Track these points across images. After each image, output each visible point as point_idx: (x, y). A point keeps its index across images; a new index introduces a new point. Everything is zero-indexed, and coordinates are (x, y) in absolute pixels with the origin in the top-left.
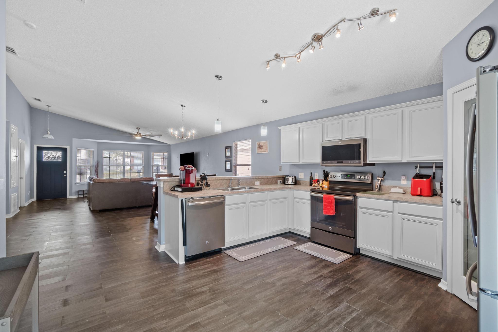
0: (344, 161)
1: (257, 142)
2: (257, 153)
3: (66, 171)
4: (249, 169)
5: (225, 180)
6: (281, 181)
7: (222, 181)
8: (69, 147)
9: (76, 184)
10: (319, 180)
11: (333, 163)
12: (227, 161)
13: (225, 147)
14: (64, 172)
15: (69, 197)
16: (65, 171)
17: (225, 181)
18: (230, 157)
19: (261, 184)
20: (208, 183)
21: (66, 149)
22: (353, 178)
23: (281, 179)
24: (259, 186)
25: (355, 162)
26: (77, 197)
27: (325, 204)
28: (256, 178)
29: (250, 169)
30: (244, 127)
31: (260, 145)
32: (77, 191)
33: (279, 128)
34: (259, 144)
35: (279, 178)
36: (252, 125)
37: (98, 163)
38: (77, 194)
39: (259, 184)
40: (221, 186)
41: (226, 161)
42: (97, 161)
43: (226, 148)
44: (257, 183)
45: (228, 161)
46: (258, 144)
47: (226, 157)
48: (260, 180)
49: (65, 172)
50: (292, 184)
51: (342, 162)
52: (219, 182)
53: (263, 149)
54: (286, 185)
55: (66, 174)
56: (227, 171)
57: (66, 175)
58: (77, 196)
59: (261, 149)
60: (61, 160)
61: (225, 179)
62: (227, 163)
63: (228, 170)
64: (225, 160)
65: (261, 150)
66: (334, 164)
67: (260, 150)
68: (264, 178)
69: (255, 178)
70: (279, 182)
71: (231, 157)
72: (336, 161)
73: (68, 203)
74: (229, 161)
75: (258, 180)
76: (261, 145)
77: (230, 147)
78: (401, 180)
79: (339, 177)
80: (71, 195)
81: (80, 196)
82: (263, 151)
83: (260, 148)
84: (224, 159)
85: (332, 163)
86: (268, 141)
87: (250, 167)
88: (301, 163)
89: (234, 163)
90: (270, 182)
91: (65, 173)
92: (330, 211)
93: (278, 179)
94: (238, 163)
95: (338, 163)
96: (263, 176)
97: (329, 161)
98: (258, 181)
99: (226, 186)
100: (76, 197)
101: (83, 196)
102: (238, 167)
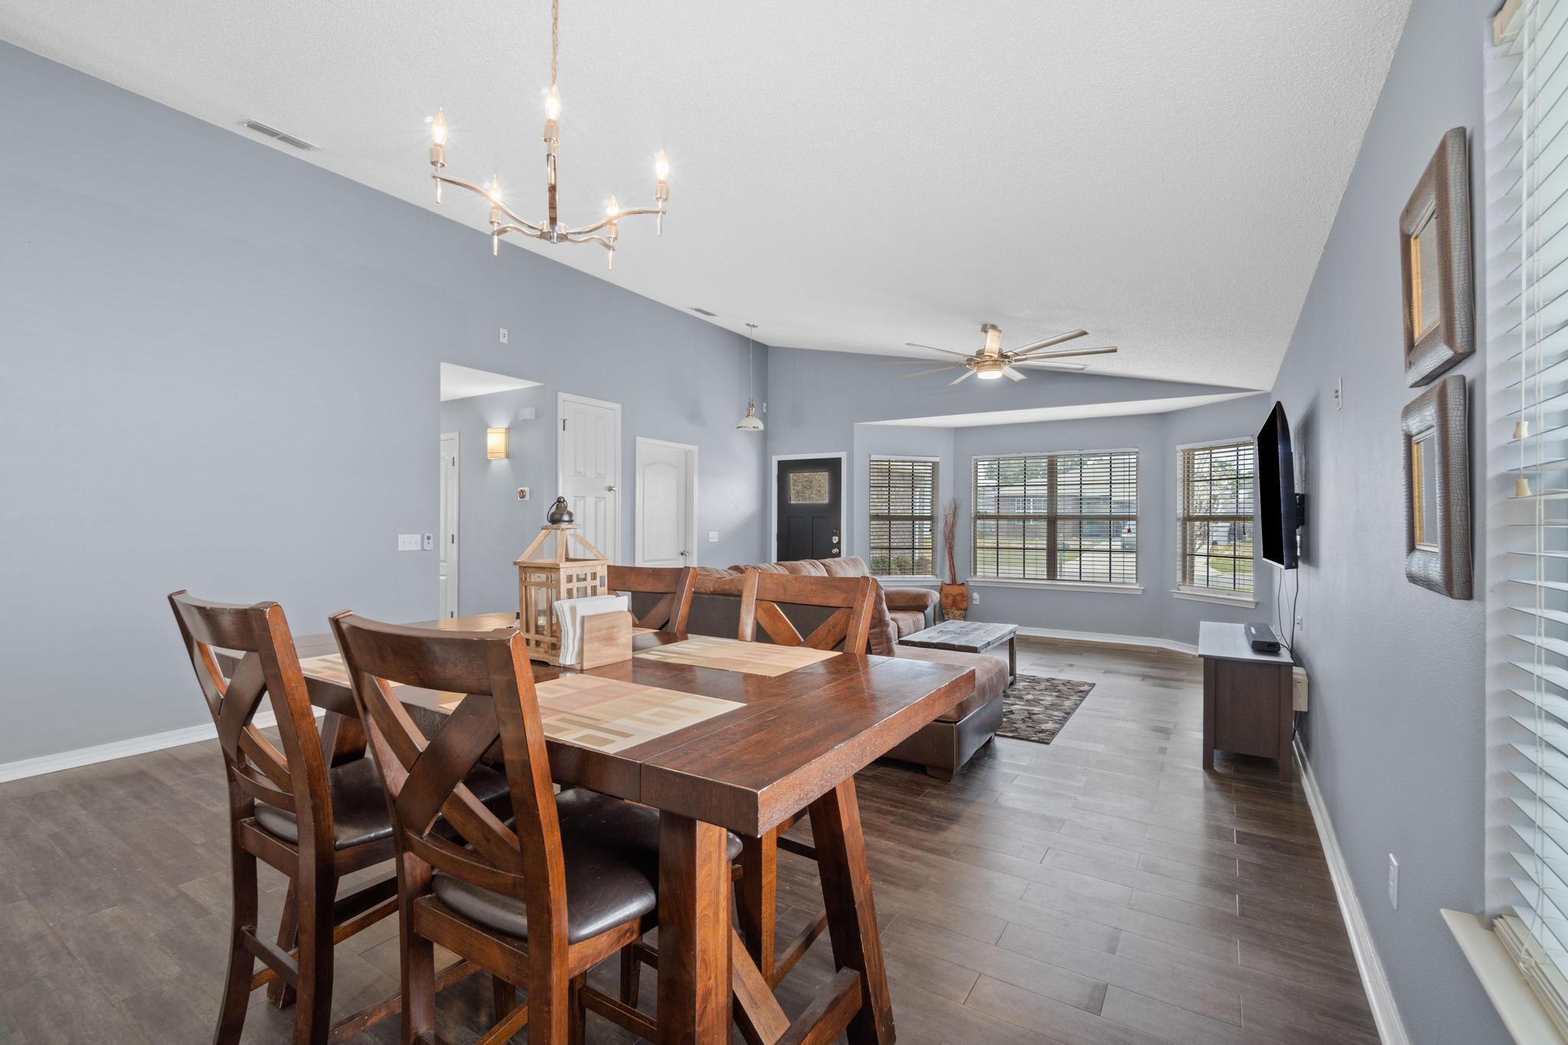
3: (837, 538)
8: (845, 453)
14: (832, 539)
21: (839, 460)
37: (955, 510)
42: (954, 501)
49: (835, 540)
55: (838, 545)
57: (837, 550)
60: (827, 500)
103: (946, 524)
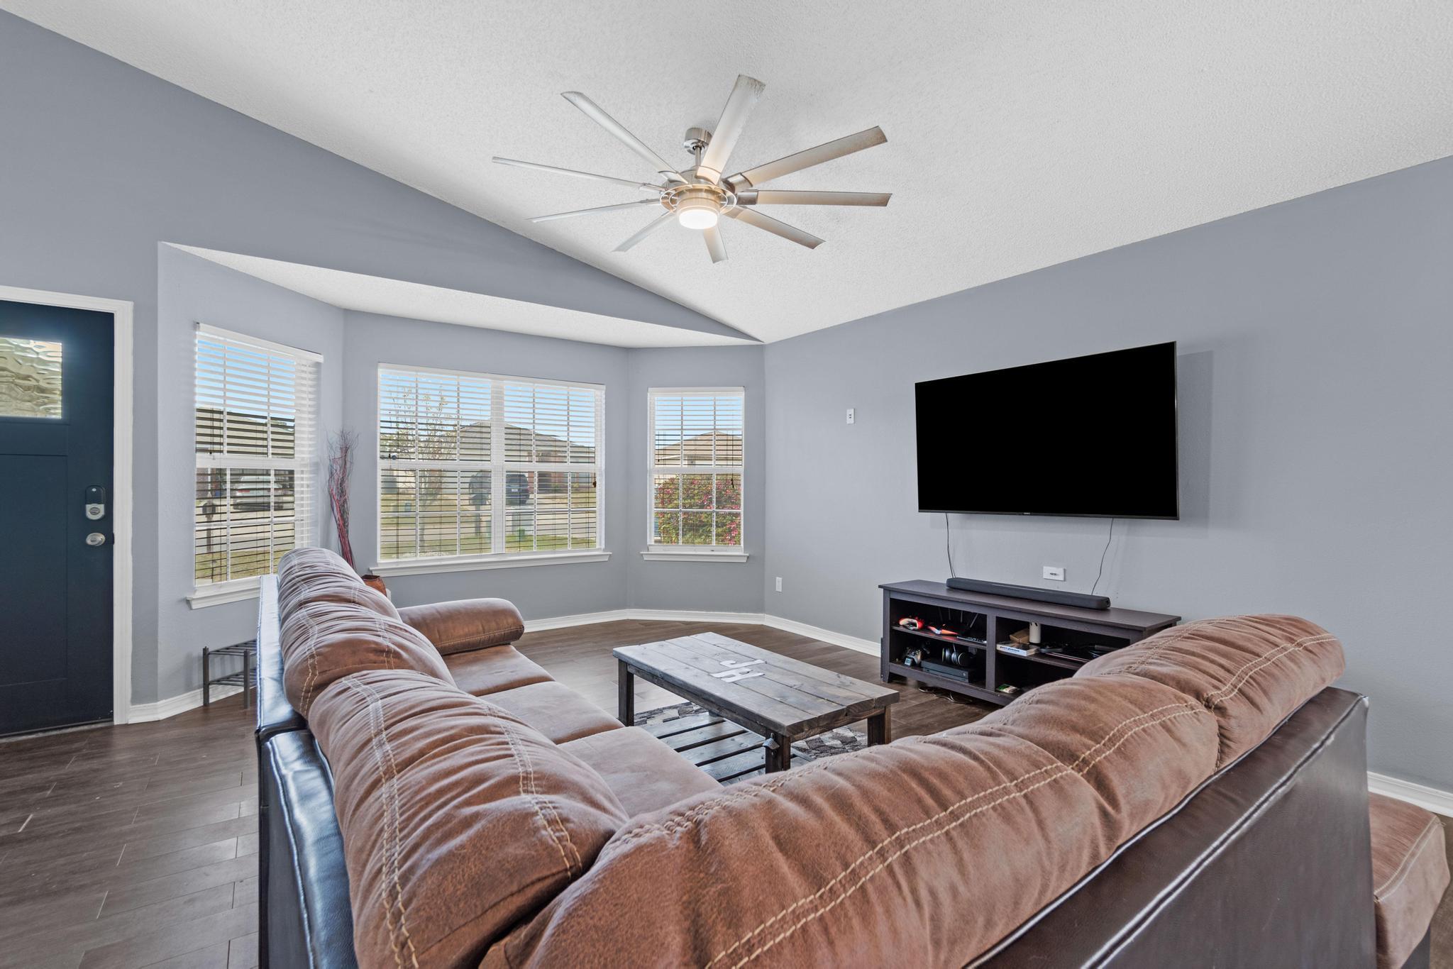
3: (101, 507)
9: (188, 602)
14: (82, 510)
15: (126, 711)
16: (89, 507)
21: (108, 319)
26: (200, 703)
32: (201, 653)
38: (198, 678)
49: (94, 511)
55: (106, 525)
57: (100, 538)
58: (199, 693)
60: (59, 417)
73: (121, 754)
80: (141, 695)
81: (219, 694)
91: (90, 516)
100: (190, 702)
101: (241, 690)
103: (332, 475)
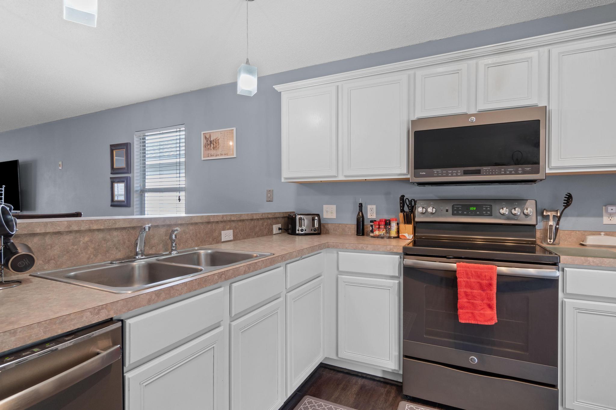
0: (485, 168)
1: (202, 133)
2: (203, 159)
4: (179, 200)
5: (116, 229)
6: (280, 226)
7: (100, 235)
10: (390, 221)
11: (450, 175)
12: (117, 180)
13: (111, 146)
17: (115, 233)
18: (126, 171)
19: (236, 238)
20: (21, 251)
22: (486, 213)
23: (280, 220)
24: (232, 243)
25: (520, 169)
27: (465, 292)
28: (225, 219)
29: (183, 198)
30: (165, 96)
31: (212, 139)
33: (277, 88)
34: (210, 136)
35: (274, 218)
36: (189, 90)
39: (232, 238)
40: (95, 256)
41: (113, 181)
43: (113, 147)
44: (227, 235)
45: (120, 180)
46: (206, 138)
47: (114, 170)
48: (233, 224)
50: (313, 232)
51: (478, 172)
52: (87, 239)
53: (220, 148)
54: (297, 237)
56: (115, 204)
59: (214, 148)
61: (117, 226)
62: (116, 185)
63: (118, 203)
64: (111, 178)
65: (215, 151)
66: (452, 176)
67: (213, 152)
68: (243, 220)
69: (220, 219)
70: (276, 228)
71: (128, 168)
72: (460, 170)
74: (122, 180)
75: (228, 227)
76: (215, 138)
77: (126, 147)
78: (601, 216)
79: (447, 211)
82: (222, 155)
83: (211, 146)
84: (109, 175)
85: (447, 176)
86: (234, 129)
87: (182, 194)
88: (341, 178)
89: (136, 185)
90: (257, 229)
92: (482, 312)
93: (274, 221)
94: (148, 186)
95: (466, 173)
96: (241, 215)
97: (435, 171)
98: (228, 230)
99: (119, 255)
102: (147, 194)
